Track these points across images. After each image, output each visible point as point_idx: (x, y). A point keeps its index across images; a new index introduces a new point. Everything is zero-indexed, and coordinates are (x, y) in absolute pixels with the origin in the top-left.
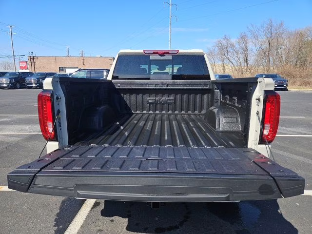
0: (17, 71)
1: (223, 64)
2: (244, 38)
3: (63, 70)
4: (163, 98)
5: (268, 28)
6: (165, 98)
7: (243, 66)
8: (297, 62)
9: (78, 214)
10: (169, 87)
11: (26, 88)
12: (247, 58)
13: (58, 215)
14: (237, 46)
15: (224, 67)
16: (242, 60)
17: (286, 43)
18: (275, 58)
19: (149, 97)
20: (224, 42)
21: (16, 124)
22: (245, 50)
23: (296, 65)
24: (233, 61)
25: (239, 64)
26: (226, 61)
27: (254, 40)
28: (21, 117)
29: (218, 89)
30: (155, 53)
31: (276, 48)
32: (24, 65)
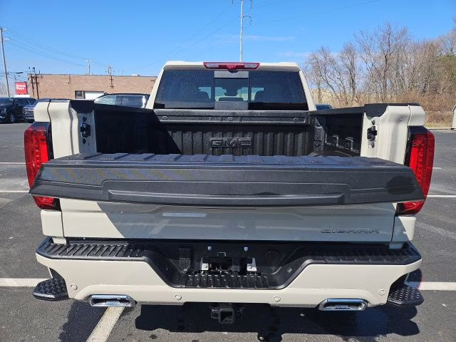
0: (11, 96)
1: (319, 89)
2: (349, 51)
3: (81, 95)
4: (235, 139)
5: (384, 38)
6: (238, 138)
7: (347, 92)
8: (425, 87)
9: (98, 325)
10: (243, 122)
11: (23, 122)
12: (353, 81)
13: (65, 326)
14: (340, 63)
15: (320, 93)
16: (346, 83)
17: (411, 60)
18: (393, 81)
19: (213, 136)
20: (321, 57)
21: (6, 178)
22: (351, 69)
23: (424, 91)
24: (334, 85)
25: (341, 88)
26: (323, 85)
27: (364, 55)
28: (15, 167)
29: (321, 124)
30: (222, 67)
31: (395, 66)
32: (22, 87)
